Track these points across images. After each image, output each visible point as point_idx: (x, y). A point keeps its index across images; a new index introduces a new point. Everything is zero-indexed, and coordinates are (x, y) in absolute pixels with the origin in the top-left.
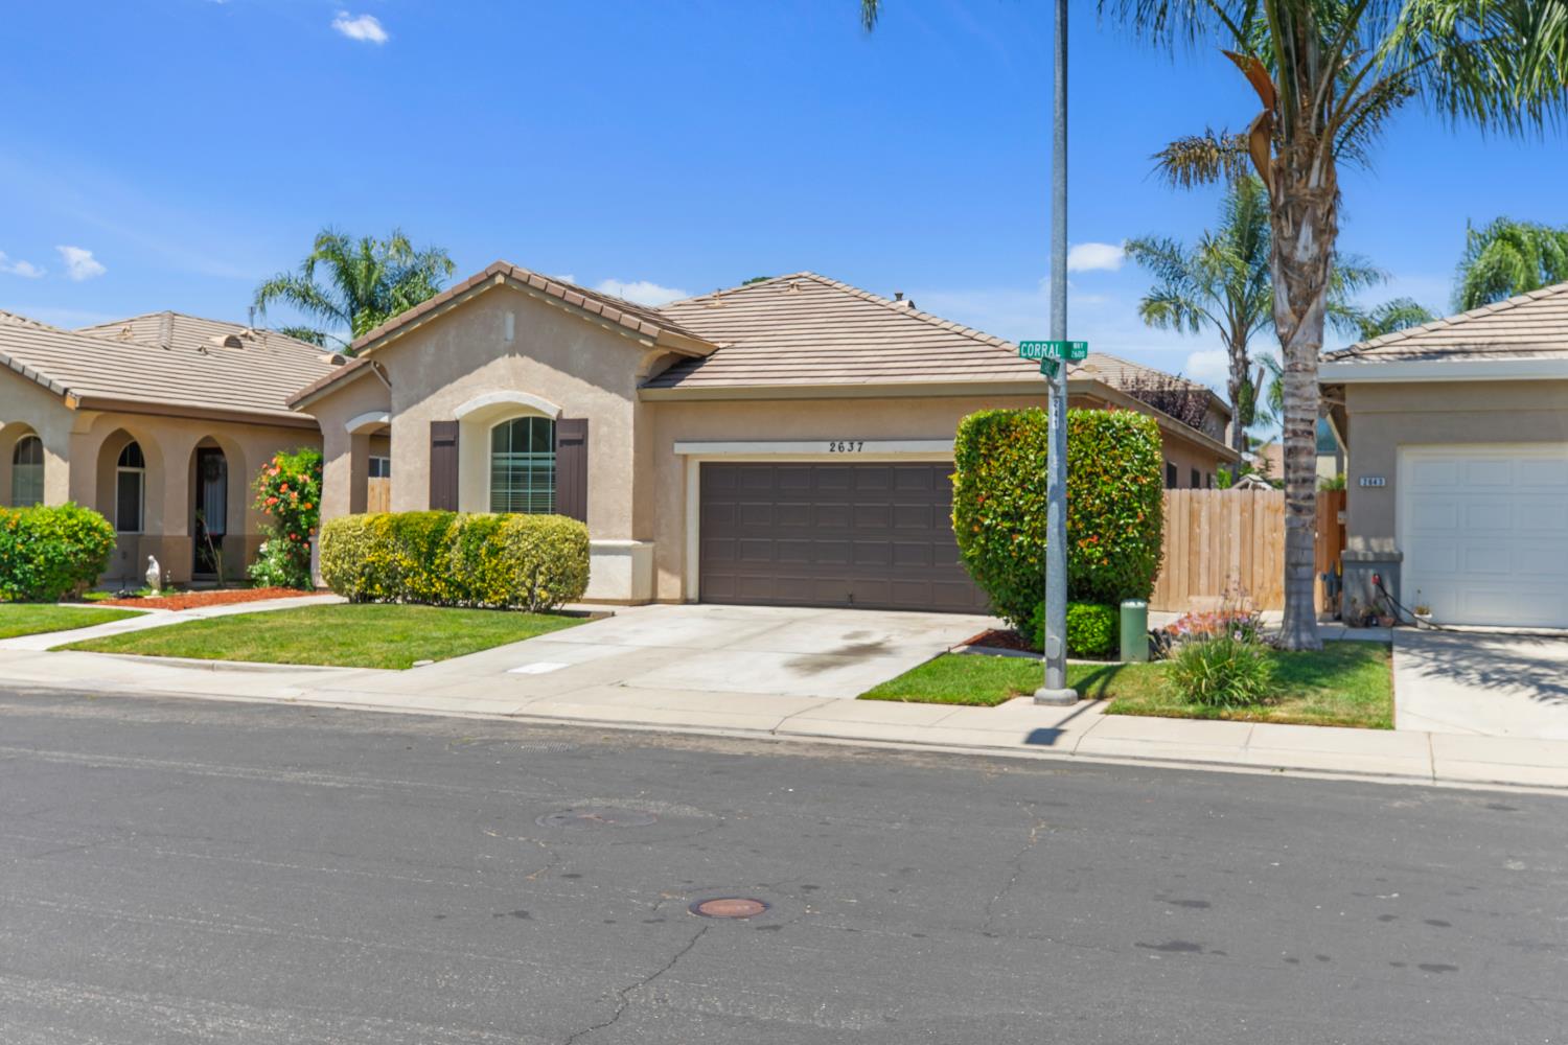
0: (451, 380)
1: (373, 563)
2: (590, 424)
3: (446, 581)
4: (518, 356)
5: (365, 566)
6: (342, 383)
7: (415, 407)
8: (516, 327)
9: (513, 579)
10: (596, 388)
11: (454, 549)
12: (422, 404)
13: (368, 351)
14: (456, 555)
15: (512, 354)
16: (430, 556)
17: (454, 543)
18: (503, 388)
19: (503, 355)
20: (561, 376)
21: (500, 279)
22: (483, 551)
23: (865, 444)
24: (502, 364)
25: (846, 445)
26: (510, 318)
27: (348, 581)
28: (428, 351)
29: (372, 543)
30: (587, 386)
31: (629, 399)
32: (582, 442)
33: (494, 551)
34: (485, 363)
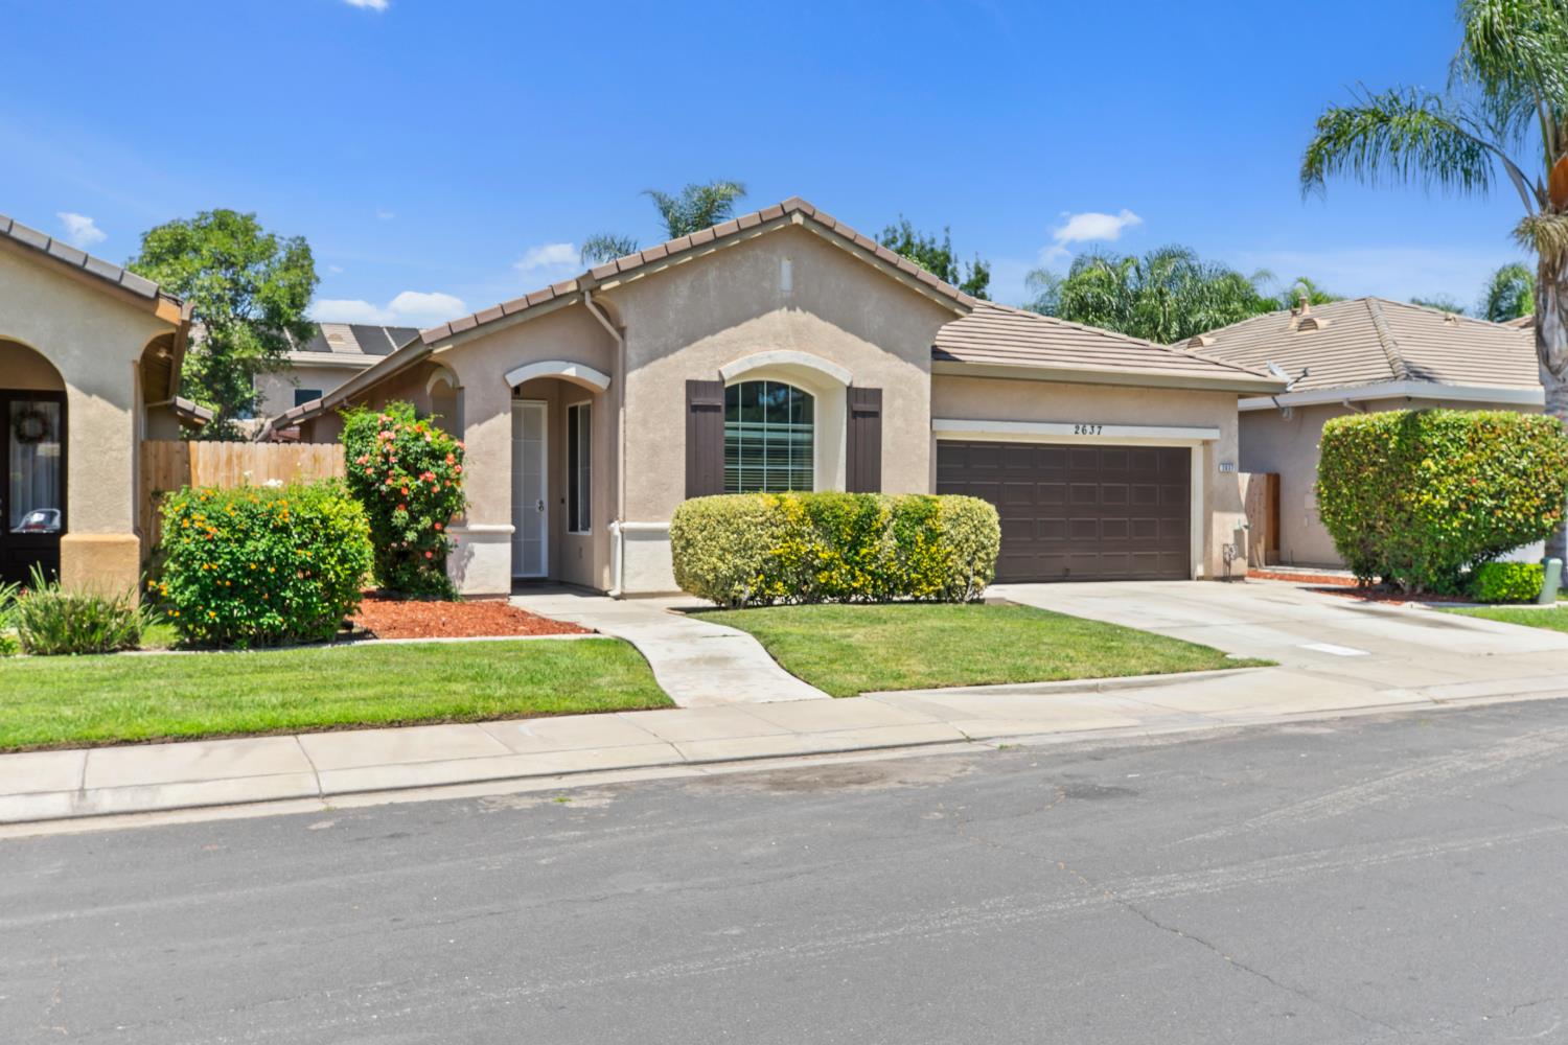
0: (713, 331)
1: (780, 556)
2: (884, 394)
3: (871, 573)
4: (798, 310)
5: (766, 561)
6: (519, 319)
7: (661, 361)
8: (795, 276)
9: (950, 568)
10: (891, 355)
11: (885, 536)
12: (671, 358)
13: (616, 283)
14: (889, 543)
15: (792, 308)
16: (855, 545)
17: (885, 528)
18: (781, 346)
19: (781, 308)
20: (850, 338)
21: (798, 219)
22: (920, 538)
23: (1104, 428)
24: (779, 318)
25: (1089, 428)
26: (786, 267)
27: (740, 579)
28: (680, 293)
29: (780, 532)
30: (881, 352)
31: (924, 369)
32: (877, 415)
33: (932, 536)
34: (758, 315)
